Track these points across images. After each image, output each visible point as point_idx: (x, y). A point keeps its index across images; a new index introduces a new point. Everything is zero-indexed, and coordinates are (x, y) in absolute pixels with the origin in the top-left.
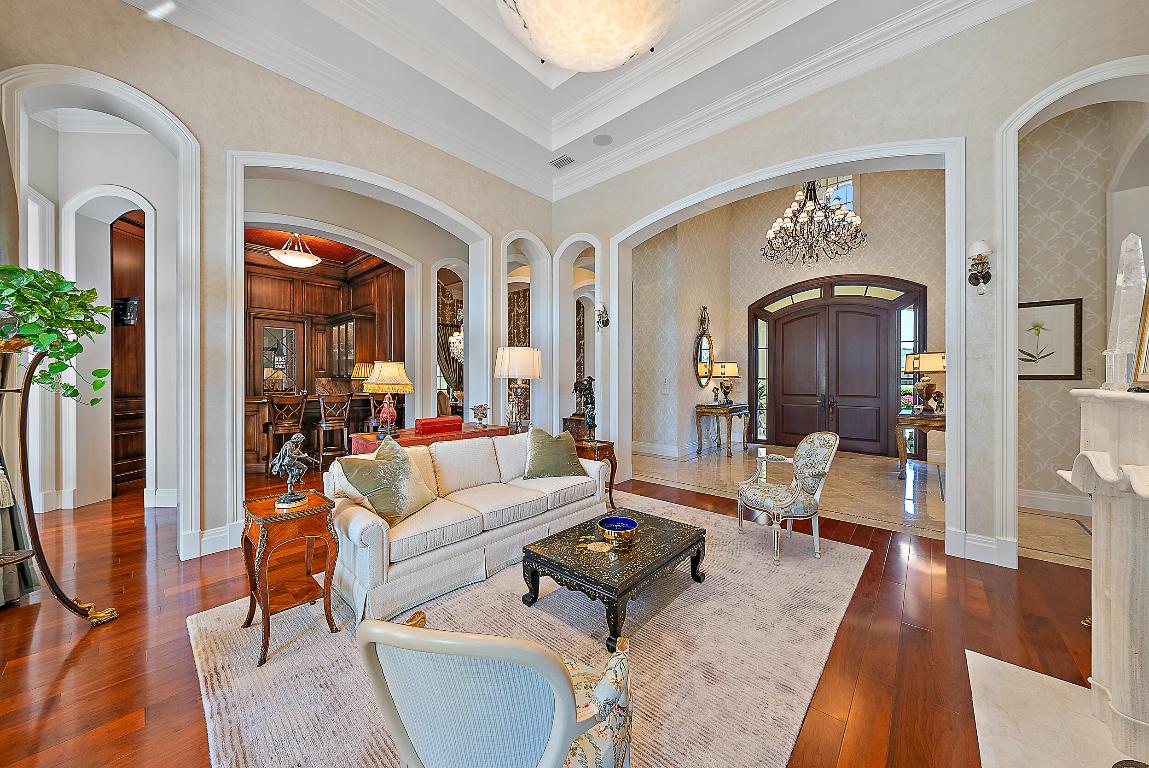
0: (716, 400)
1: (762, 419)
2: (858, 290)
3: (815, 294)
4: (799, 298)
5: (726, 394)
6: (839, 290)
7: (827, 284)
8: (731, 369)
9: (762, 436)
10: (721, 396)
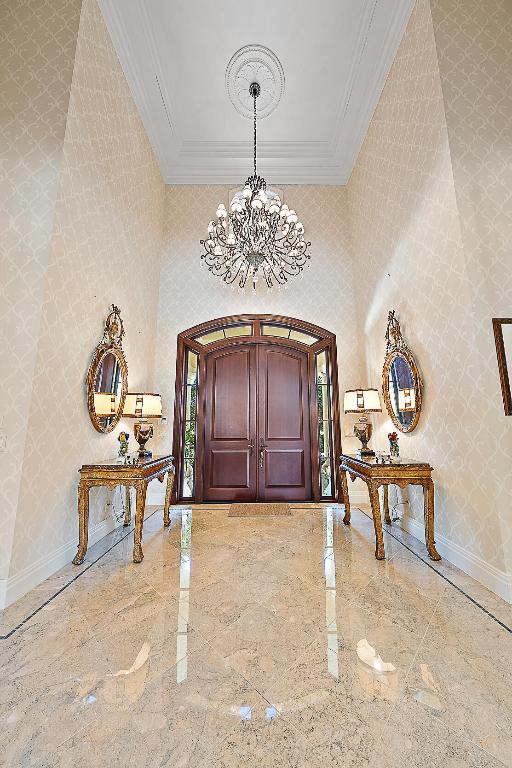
0: (122, 453)
1: (188, 469)
2: (283, 333)
3: (247, 331)
4: (231, 333)
5: (142, 441)
6: (267, 331)
7: (259, 321)
8: (151, 406)
9: (187, 492)
10: (133, 446)
